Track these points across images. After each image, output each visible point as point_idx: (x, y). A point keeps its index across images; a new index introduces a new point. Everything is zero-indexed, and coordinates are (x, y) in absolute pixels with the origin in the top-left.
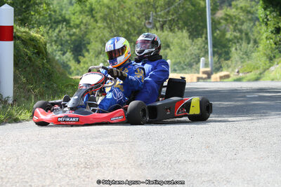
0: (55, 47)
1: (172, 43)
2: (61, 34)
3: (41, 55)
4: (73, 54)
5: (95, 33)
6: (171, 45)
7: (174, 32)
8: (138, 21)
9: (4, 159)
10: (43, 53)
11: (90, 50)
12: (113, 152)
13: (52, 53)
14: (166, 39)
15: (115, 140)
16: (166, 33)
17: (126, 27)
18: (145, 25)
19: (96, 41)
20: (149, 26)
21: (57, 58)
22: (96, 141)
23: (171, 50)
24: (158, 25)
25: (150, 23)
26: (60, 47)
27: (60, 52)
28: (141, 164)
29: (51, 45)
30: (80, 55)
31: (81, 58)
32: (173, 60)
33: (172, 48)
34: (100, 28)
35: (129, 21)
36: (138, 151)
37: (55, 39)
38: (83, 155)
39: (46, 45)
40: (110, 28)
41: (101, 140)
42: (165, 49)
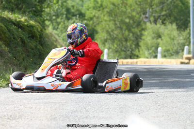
1: (163, 34)
5: (102, 25)
6: (162, 36)
7: (165, 25)
8: (137, 16)
11: (98, 39)
14: (158, 30)
16: (158, 25)
17: (127, 20)
18: (142, 19)
19: (103, 32)
20: (145, 20)
23: (162, 40)
24: (152, 19)
25: (146, 18)
32: (164, 48)
33: (163, 38)
34: (106, 21)
35: (130, 15)
40: (115, 21)
42: (157, 39)
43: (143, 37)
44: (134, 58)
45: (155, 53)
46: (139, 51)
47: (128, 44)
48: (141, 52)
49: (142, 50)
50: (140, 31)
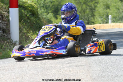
0: (43, 10)
1: (111, 5)
2: (45, 2)
3: (35, 15)
4: (54, 14)
6: (110, 7)
9: (15, 78)
10: (36, 14)
12: (78, 71)
13: (41, 13)
15: (79, 64)
21: (44, 16)
22: (68, 65)
26: (46, 10)
27: (46, 13)
28: (95, 78)
29: (41, 9)
30: (58, 14)
31: (58, 16)
32: (113, 16)
33: (111, 9)
36: (93, 70)
37: (43, 5)
38: (61, 74)
39: (37, 9)
41: (71, 64)
42: (107, 9)
43: (97, 9)
44: (91, 25)
45: (106, 19)
46: (94, 19)
47: (86, 14)
48: (96, 20)
49: (97, 18)
50: (94, 4)
